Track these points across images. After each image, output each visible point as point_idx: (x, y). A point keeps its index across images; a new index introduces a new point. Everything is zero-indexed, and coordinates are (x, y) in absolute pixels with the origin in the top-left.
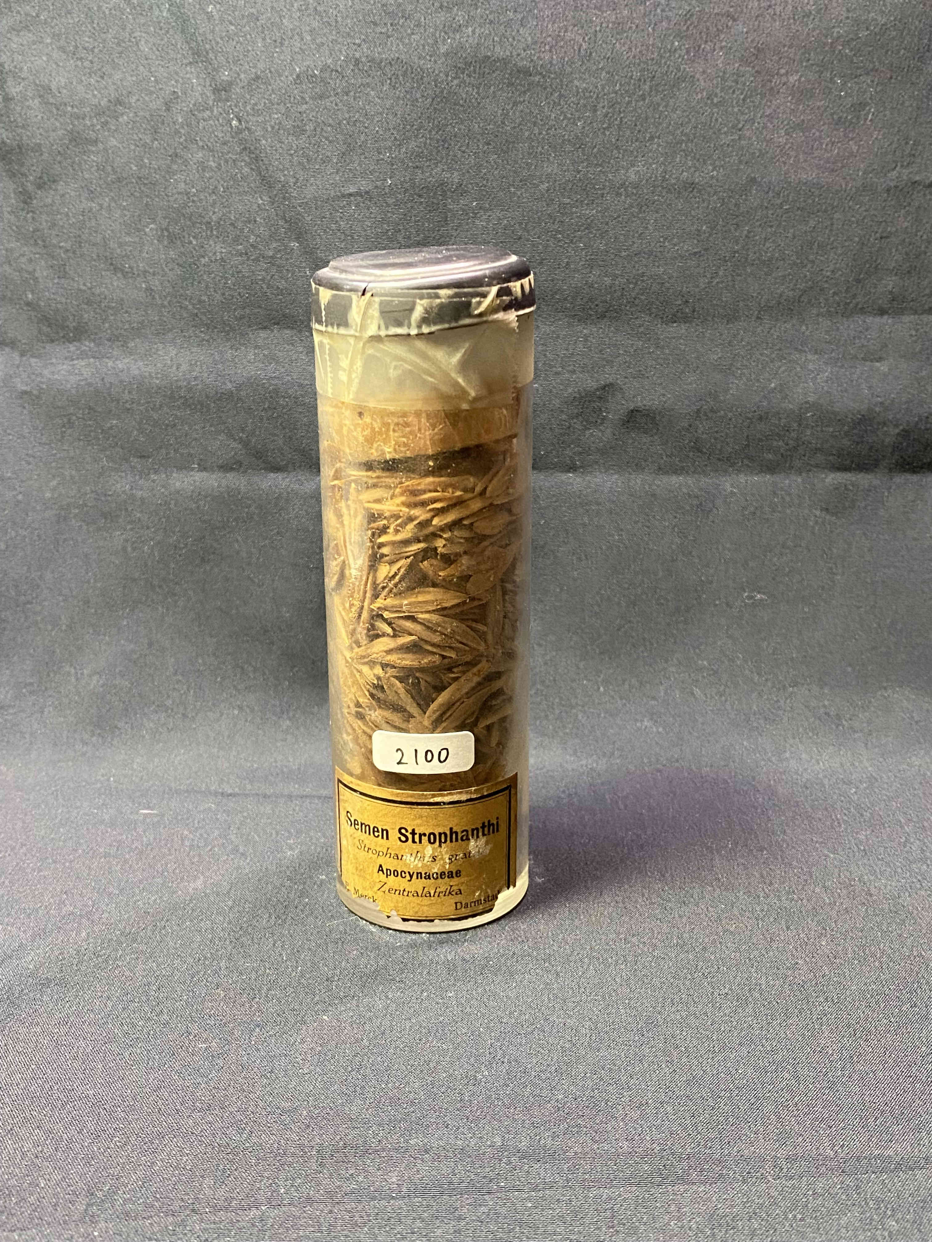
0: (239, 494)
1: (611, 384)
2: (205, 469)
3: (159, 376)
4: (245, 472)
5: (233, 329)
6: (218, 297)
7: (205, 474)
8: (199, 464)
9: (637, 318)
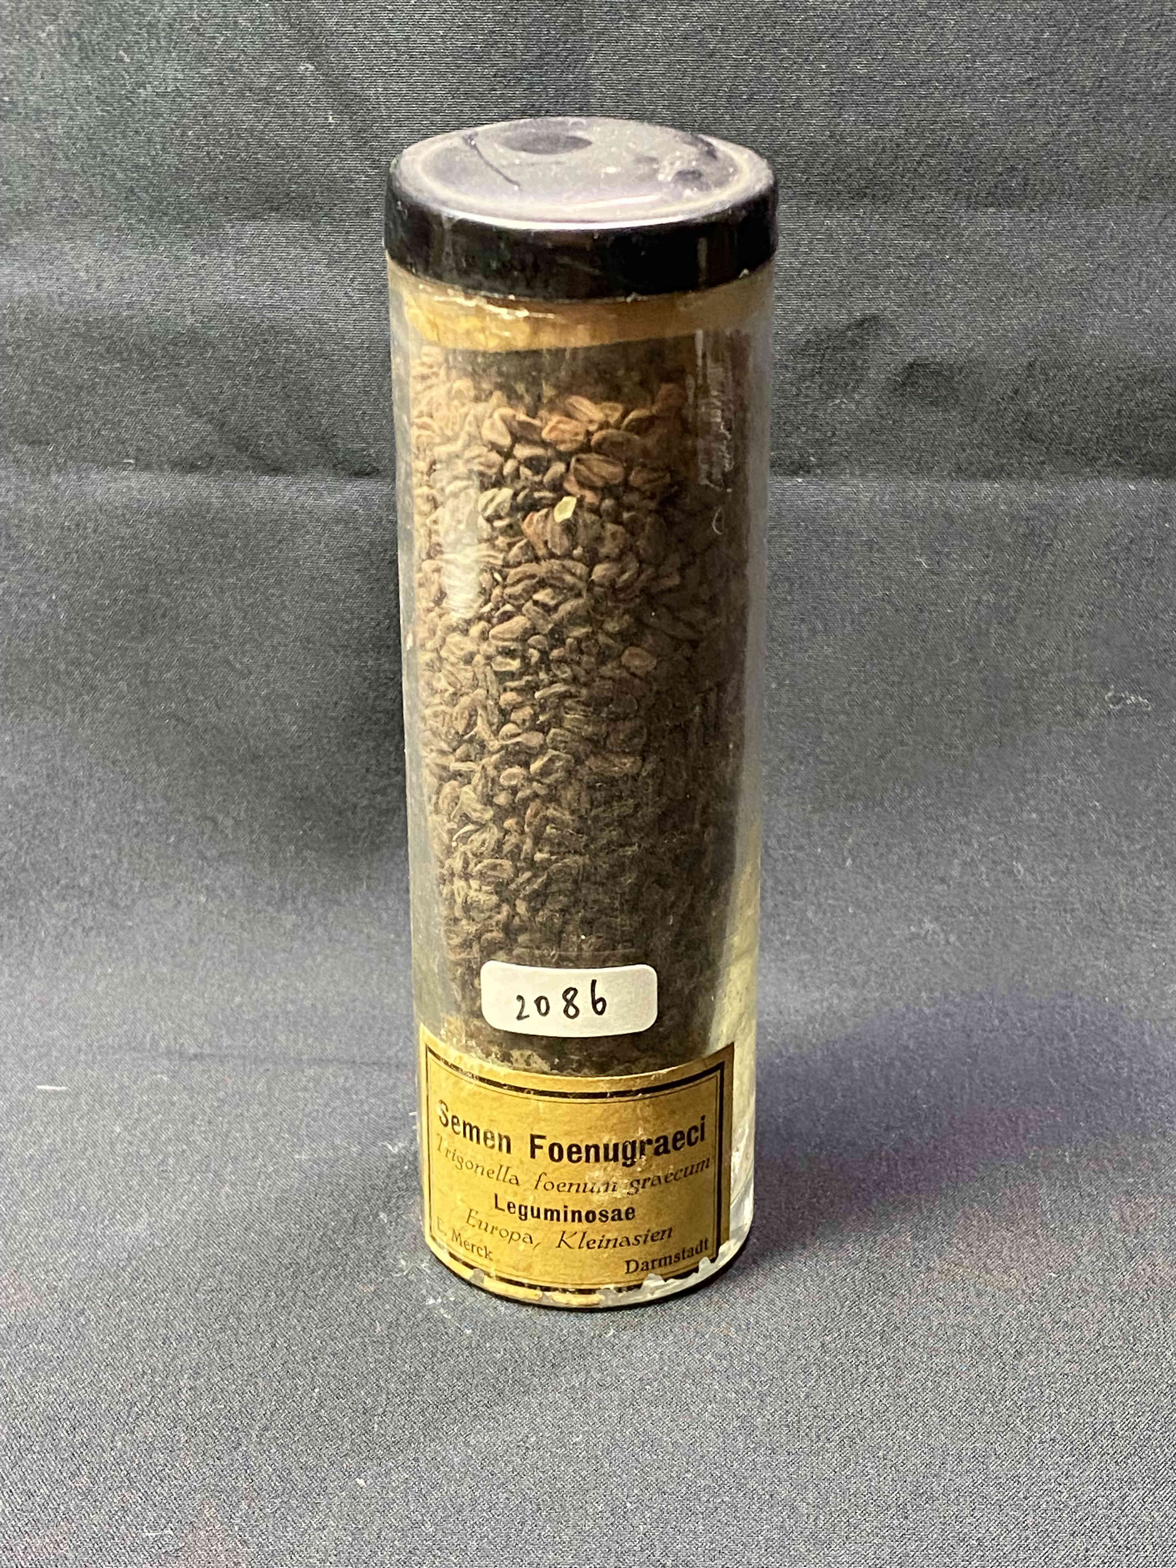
0: (208, 512)
1: (874, 318)
2: (148, 467)
3: (65, 299)
4: (220, 472)
5: (196, 219)
6: (171, 159)
7: (145, 476)
8: (137, 459)
9: (923, 198)
